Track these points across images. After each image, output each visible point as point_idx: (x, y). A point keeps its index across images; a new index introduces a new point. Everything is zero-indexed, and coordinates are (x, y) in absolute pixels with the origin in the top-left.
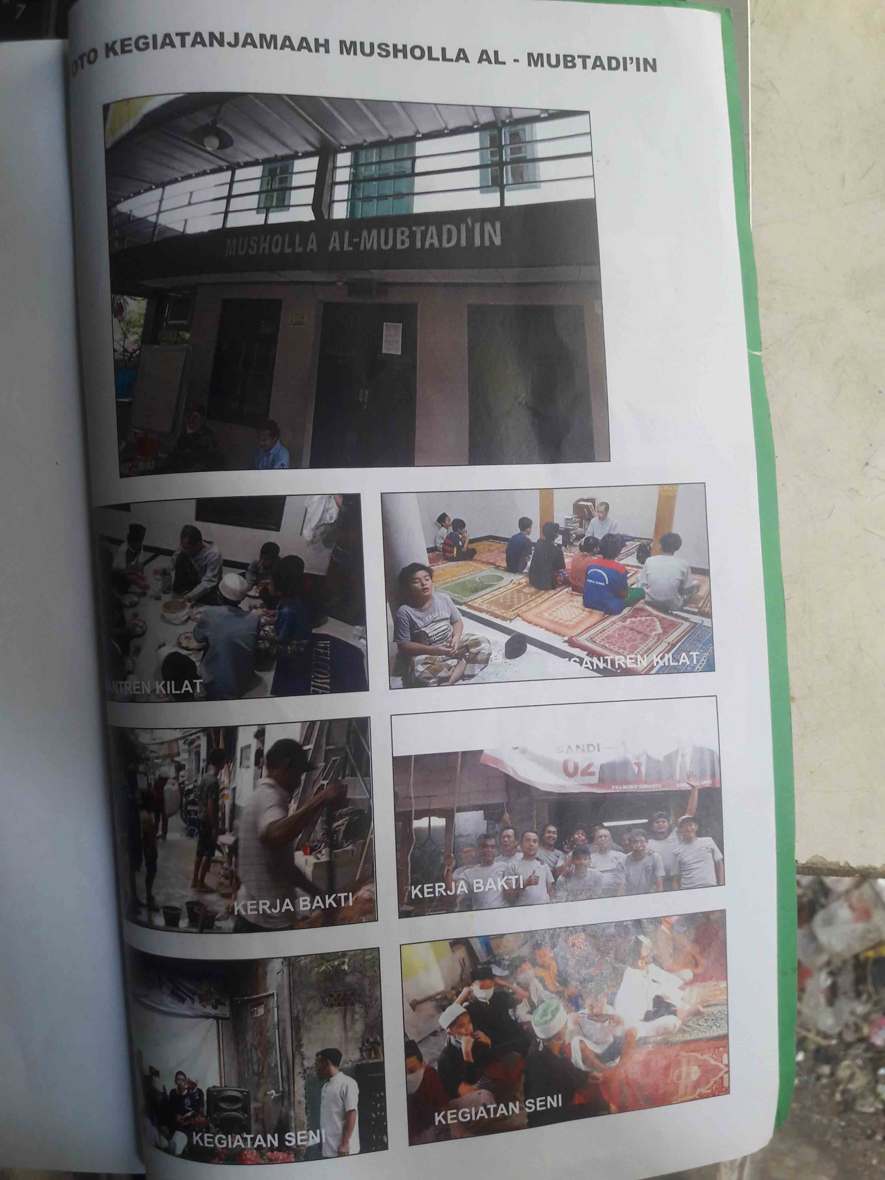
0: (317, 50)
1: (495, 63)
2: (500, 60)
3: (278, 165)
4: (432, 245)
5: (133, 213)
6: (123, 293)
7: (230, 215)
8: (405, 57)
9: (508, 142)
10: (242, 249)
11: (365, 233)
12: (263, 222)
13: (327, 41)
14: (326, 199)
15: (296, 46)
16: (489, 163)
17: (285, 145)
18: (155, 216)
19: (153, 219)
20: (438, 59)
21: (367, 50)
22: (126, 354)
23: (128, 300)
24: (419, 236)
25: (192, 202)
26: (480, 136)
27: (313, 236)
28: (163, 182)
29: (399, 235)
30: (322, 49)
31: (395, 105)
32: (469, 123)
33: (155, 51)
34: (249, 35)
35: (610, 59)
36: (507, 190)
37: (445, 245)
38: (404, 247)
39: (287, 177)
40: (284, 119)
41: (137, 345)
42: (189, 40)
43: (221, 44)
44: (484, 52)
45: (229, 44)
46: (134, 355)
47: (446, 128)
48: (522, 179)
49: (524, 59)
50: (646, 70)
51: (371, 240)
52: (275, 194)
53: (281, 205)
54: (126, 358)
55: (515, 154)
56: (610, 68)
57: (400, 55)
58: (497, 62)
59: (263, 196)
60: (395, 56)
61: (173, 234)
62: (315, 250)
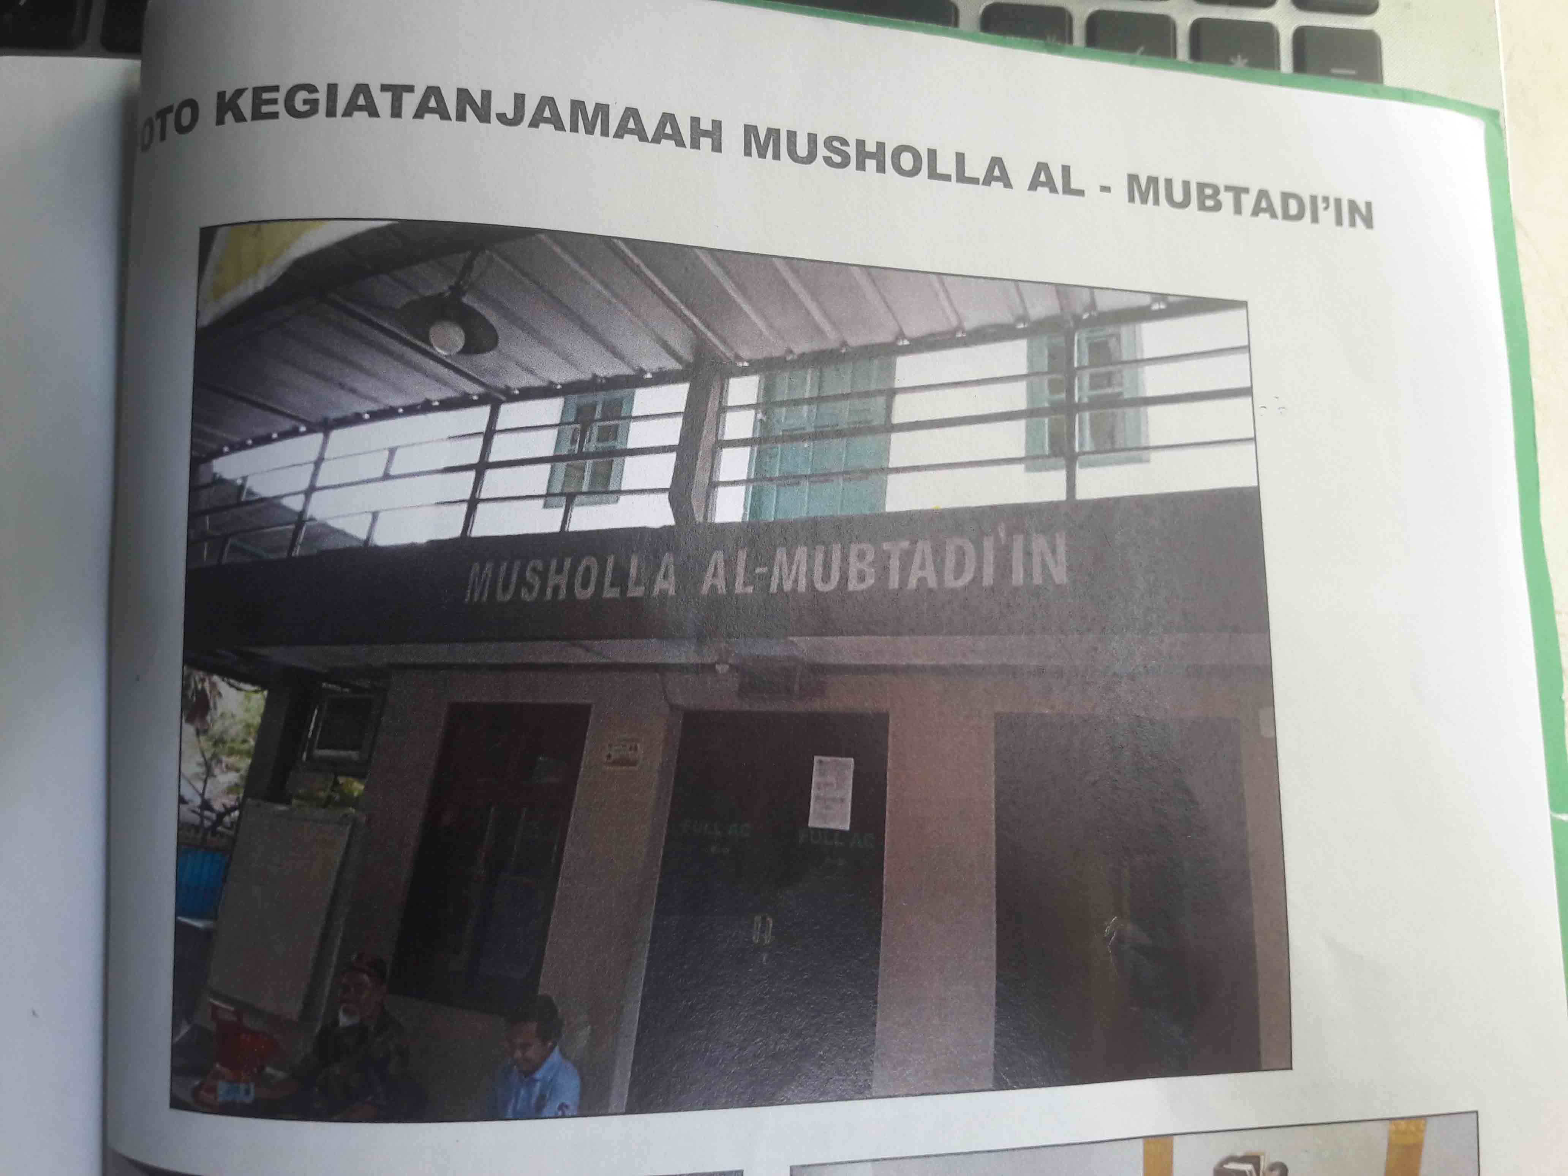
0: (695, 145)
1: (1064, 192)
2: (1074, 186)
3: (601, 397)
4: (922, 580)
5: (248, 484)
6: (211, 670)
7: (481, 507)
8: (881, 169)
9: (1086, 362)
10: (506, 588)
11: (781, 555)
12: (556, 528)
13: (717, 125)
14: (701, 478)
15: (650, 133)
16: (1047, 405)
17: (616, 353)
18: (302, 497)
19: (295, 504)
20: (947, 178)
21: (802, 150)
22: (207, 813)
23: (223, 686)
24: (895, 564)
25: (393, 472)
26: (1030, 347)
27: (668, 559)
28: (326, 420)
29: (852, 559)
30: (706, 143)
31: (856, 271)
32: (1005, 317)
33: (331, 120)
34: (547, 102)
35: (1286, 197)
36: (1081, 466)
37: (951, 582)
38: (863, 586)
39: (617, 426)
40: (616, 296)
41: (233, 797)
42: (410, 102)
43: (483, 116)
44: (1042, 167)
45: (502, 117)
46: (227, 819)
47: (960, 328)
48: (1113, 443)
49: (1121, 188)
50: (1353, 224)
51: (794, 567)
52: (589, 463)
53: (600, 489)
54: (207, 823)
55: (1101, 387)
56: (1287, 216)
57: (871, 164)
58: (1068, 190)
59: (562, 466)
60: (861, 166)
61: (341, 544)
62: (672, 592)
